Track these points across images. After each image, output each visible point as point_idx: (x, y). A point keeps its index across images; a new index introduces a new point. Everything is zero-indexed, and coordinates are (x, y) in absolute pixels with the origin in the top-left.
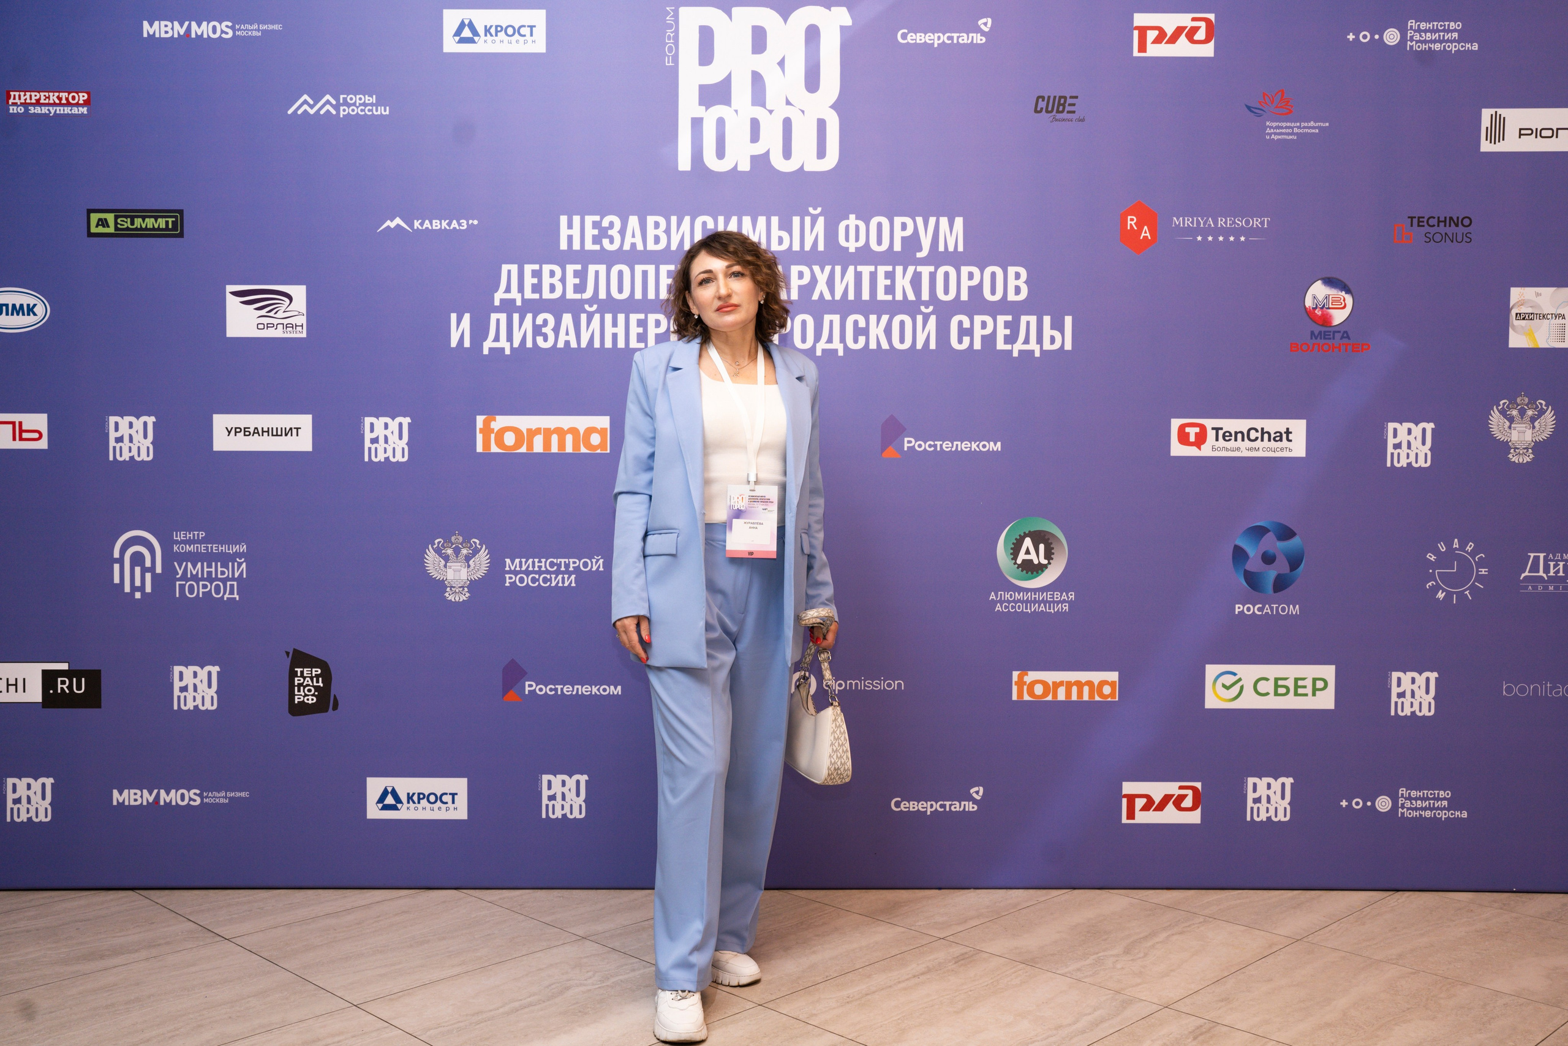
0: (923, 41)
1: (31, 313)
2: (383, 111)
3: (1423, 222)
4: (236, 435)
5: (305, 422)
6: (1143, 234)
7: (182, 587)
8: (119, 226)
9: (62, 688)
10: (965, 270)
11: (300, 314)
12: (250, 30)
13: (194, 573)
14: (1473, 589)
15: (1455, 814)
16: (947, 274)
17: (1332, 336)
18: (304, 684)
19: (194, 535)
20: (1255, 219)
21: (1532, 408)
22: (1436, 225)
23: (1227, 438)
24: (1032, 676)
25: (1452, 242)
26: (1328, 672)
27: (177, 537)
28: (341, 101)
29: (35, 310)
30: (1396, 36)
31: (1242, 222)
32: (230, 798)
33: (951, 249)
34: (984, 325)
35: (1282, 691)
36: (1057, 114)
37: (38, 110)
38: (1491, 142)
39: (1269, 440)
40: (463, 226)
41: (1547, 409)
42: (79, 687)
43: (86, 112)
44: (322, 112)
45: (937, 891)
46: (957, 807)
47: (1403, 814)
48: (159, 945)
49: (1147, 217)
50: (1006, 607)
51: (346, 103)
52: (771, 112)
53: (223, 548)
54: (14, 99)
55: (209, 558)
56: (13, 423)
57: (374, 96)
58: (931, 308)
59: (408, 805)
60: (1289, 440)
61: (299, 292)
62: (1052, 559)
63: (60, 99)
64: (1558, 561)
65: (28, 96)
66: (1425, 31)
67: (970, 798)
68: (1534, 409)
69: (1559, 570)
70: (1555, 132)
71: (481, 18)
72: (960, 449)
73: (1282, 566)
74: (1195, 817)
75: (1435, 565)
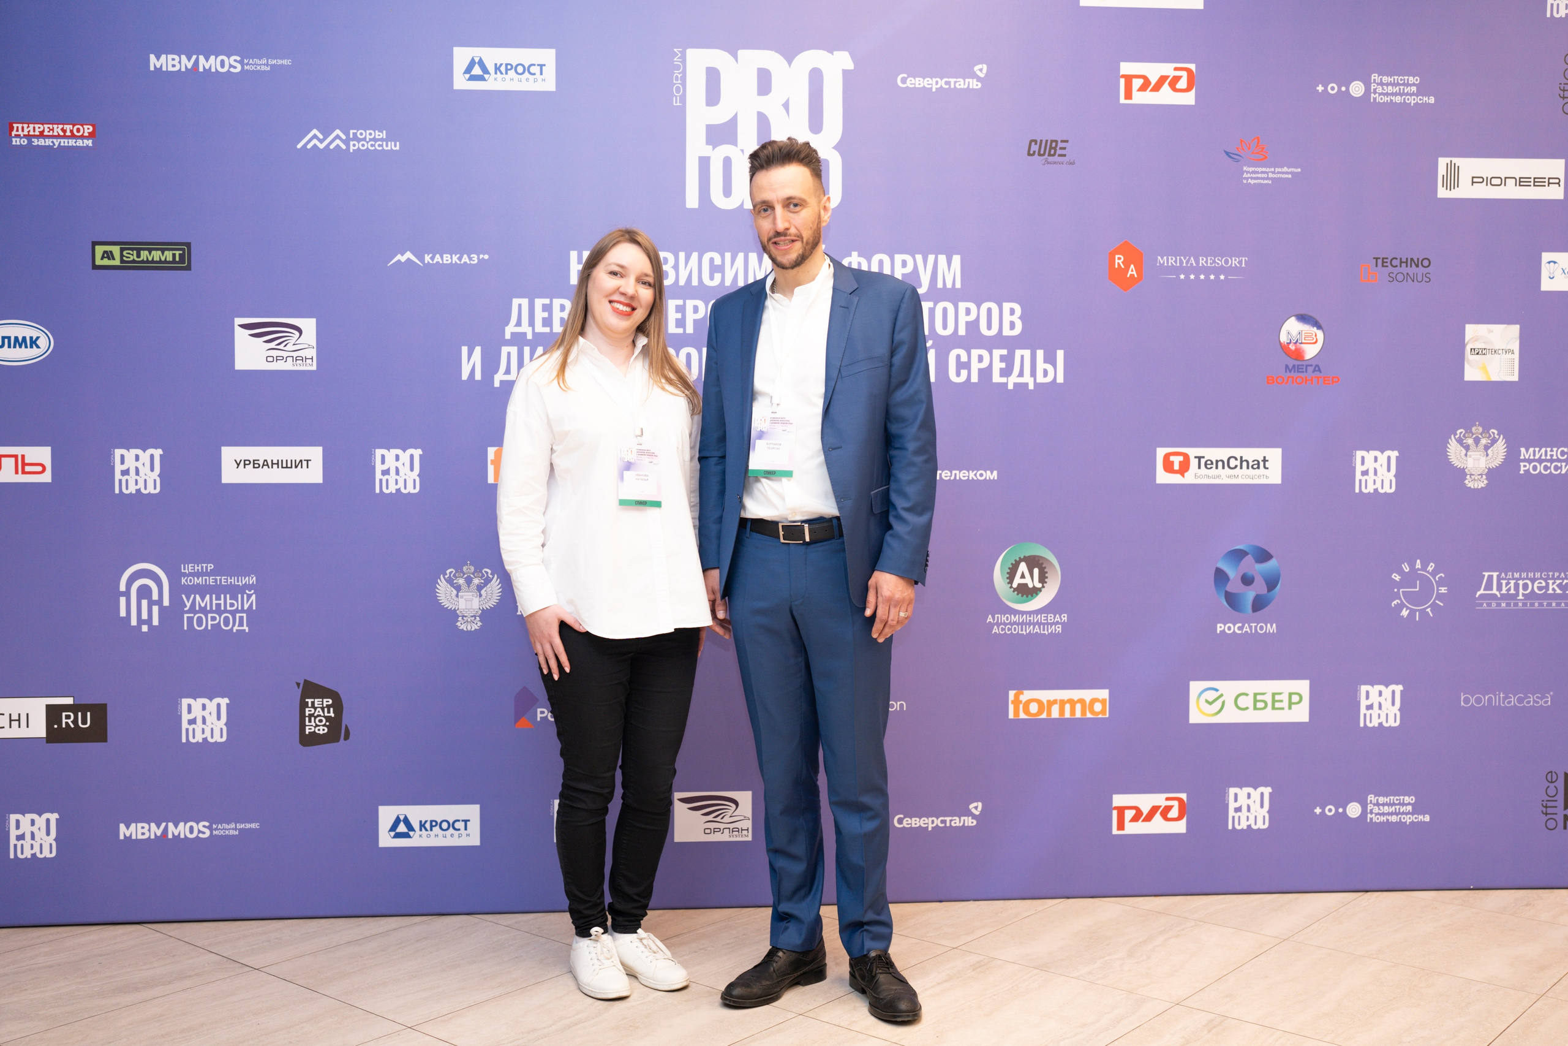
0: (921, 86)
1: (34, 346)
2: (394, 146)
3: (1387, 262)
4: (245, 467)
5: (315, 454)
6: (1130, 273)
7: (190, 620)
8: (125, 258)
9: (67, 723)
10: (962, 306)
11: (310, 347)
12: (259, 65)
13: (203, 605)
14: (1434, 606)
15: (1418, 818)
16: (945, 310)
17: (1304, 370)
18: (315, 715)
19: (202, 567)
20: (1233, 259)
21: (1486, 437)
22: (1399, 265)
23: (1209, 466)
24: (1028, 695)
25: (1413, 281)
26: (1303, 686)
27: (184, 569)
28: (351, 136)
29: (38, 342)
30: (1360, 88)
31: (1221, 261)
32: (239, 830)
33: (949, 285)
34: (981, 359)
35: (1260, 705)
36: (1049, 157)
37: (41, 142)
38: (1447, 189)
39: (1248, 468)
40: (474, 261)
41: (1499, 438)
42: (84, 722)
43: (91, 145)
44: (332, 147)
45: (938, 904)
46: (957, 822)
47: (1371, 819)
49: (1133, 255)
50: (1003, 629)
51: (355, 138)
53: (232, 580)
54: (17, 130)
55: (217, 590)
56: (16, 457)
57: (384, 132)
59: (421, 833)
60: (1265, 468)
61: (308, 325)
62: (1046, 582)
63: (64, 131)
64: (1510, 579)
65: (31, 128)
66: (1387, 85)
67: (969, 813)
68: (1488, 438)
69: (1510, 588)
70: (1503, 181)
71: (492, 56)
72: (958, 478)
73: (1259, 587)
74: (1180, 827)
75: (1399, 585)
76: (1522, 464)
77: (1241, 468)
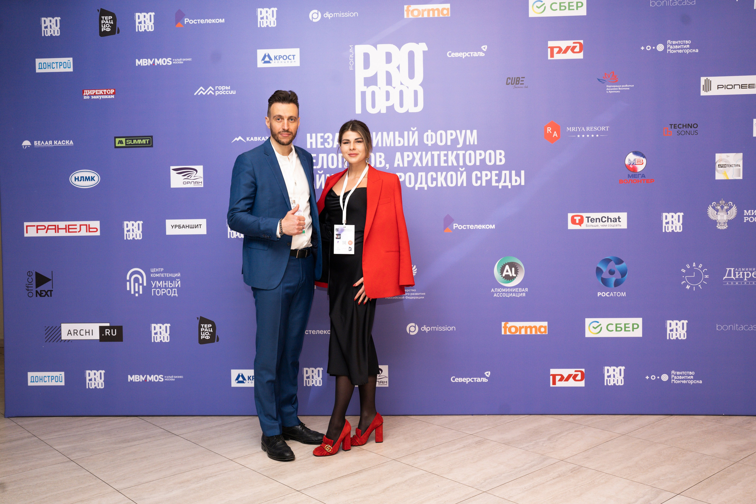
0: (458, 56)
1: (93, 180)
2: (233, 92)
3: (676, 126)
4: (175, 228)
5: (203, 222)
6: (554, 135)
7: (154, 291)
8: (127, 143)
9: (107, 334)
10: (478, 152)
11: (200, 177)
12: (179, 61)
13: (159, 285)
14: (702, 284)
15: (696, 382)
16: (470, 154)
17: (637, 177)
18: (205, 331)
19: (159, 270)
20: (603, 127)
21: (727, 206)
22: (682, 127)
23: (592, 221)
24: (510, 324)
25: (689, 134)
26: (639, 321)
27: (152, 271)
28: (216, 89)
29: (94, 179)
30: (662, 47)
31: (597, 128)
32: (175, 378)
33: (472, 143)
34: (486, 175)
35: (619, 329)
36: (516, 85)
37: (95, 97)
38: (705, 91)
39: (611, 222)
41: (733, 206)
42: (114, 333)
43: (113, 97)
44: (208, 94)
45: (471, 416)
46: (479, 380)
47: (673, 382)
48: (150, 437)
49: (556, 128)
50: (499, 295)
51: (218, 90)
52: (394, 88)
53: (171, 275)
54: (86, 93)
55: (165, 279)
56: (86, 225)
57: (229, 87)
58: (464, 169)
59: (248, 381)
60: (619, 221)
61: (200, 168)
62: (518, 274)
63: (103, 92)
64: (740, 271)
65: (91, 92)
66: (675, 45)
67: (484, 376)
68: (728, 206)
69: (740, 275)
70: (733, 87)
71: (273, 52)
72: (477, 228)
73: (618, 276)
74: (582, 384)
75: (685, 274)
76: (745, 218)
77: (608, 222)
